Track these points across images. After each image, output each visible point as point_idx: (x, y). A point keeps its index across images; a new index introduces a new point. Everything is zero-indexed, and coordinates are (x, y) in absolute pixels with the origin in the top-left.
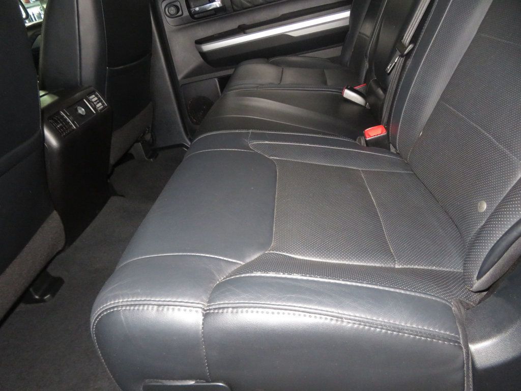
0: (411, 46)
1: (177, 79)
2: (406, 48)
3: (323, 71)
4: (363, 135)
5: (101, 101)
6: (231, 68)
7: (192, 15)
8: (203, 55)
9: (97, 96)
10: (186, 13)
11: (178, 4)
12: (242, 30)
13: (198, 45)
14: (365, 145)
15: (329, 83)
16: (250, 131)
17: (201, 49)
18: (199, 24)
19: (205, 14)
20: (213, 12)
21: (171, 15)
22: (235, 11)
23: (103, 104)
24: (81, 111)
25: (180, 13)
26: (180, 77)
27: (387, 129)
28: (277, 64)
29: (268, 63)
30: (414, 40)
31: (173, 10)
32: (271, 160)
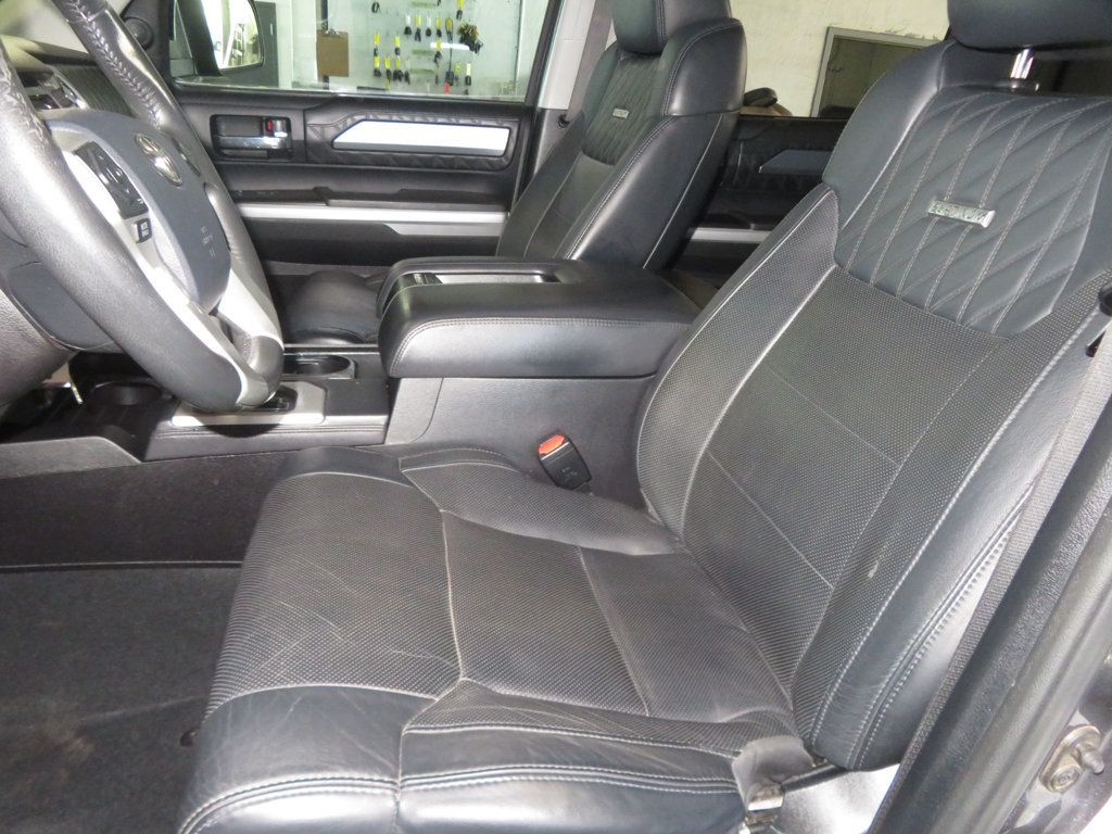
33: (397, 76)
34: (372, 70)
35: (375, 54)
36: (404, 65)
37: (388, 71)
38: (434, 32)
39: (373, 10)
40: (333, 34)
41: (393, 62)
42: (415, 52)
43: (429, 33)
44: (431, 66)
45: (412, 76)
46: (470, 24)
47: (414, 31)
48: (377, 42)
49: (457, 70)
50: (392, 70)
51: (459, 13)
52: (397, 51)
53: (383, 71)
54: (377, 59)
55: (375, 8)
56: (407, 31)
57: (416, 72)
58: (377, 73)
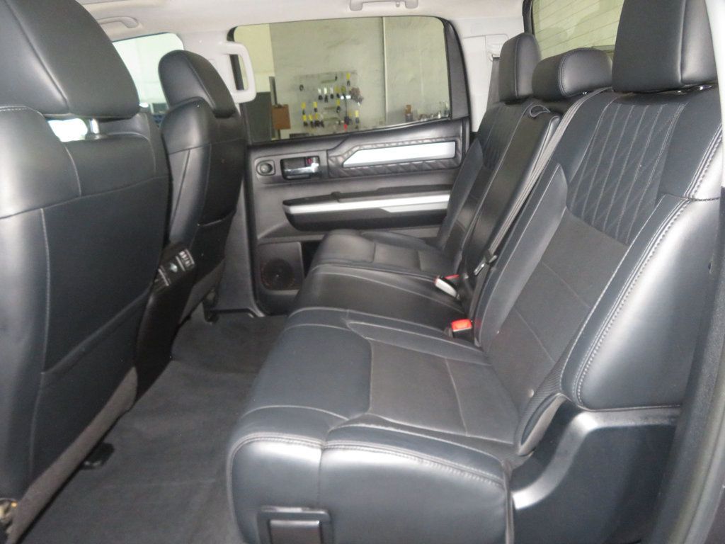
0: (495, 257)
1: (256, 239)
2: (491, 257)
3: (417, 253)
4: (450, 326)
5: (189, 259)
6: (320, 234)
7: (284, 175)
8: (290, 217)
9: (186, 253)
10: (279, 173)
11: (272, 163)
12: (336, 197)
13: (286, 207)
14: (452, 336)
15: (423, 266)
16: (348, 311)
17: (288, 210)
18: (290, 185)
19: (297, 176)
20: (307, 176)
21: (262, 172)
22: (330, 177)
23: (190, 262)
24: (174, 268)
25: (273, 172)
26: (260, 236)
27: (472, 324)
28: (370, 238)
29: (360, 236)
30: (498, 252)
31: (264, 168)
32: (366, 340)
33: (317, 124)
34: (302, 123)
35: (304, 114)
36: (321, 116)
37: (311, 123)
38: (335, 96)
39: (301, 90)
40: (280, 107)
41: (313, 116)
42: (326, 109)
43: (332, 96)
44: (335, 115)
45: (325, 123)
46: (356, 87)
47: (324, 97)
48: (304, 106)
49: (350, 116)
50: (314, 122)
51: (348, 83)
52: (316, 110)
53: (309, 123)
54: (305, 116)
55: (301, 87)
56: (320, 98)
57: (327, 120)
58: (305, 124)
